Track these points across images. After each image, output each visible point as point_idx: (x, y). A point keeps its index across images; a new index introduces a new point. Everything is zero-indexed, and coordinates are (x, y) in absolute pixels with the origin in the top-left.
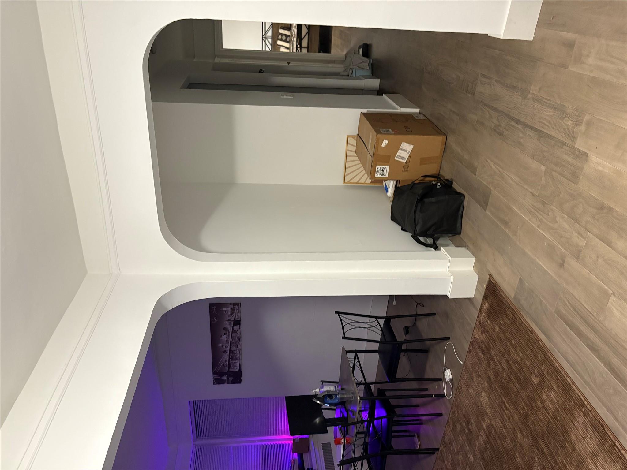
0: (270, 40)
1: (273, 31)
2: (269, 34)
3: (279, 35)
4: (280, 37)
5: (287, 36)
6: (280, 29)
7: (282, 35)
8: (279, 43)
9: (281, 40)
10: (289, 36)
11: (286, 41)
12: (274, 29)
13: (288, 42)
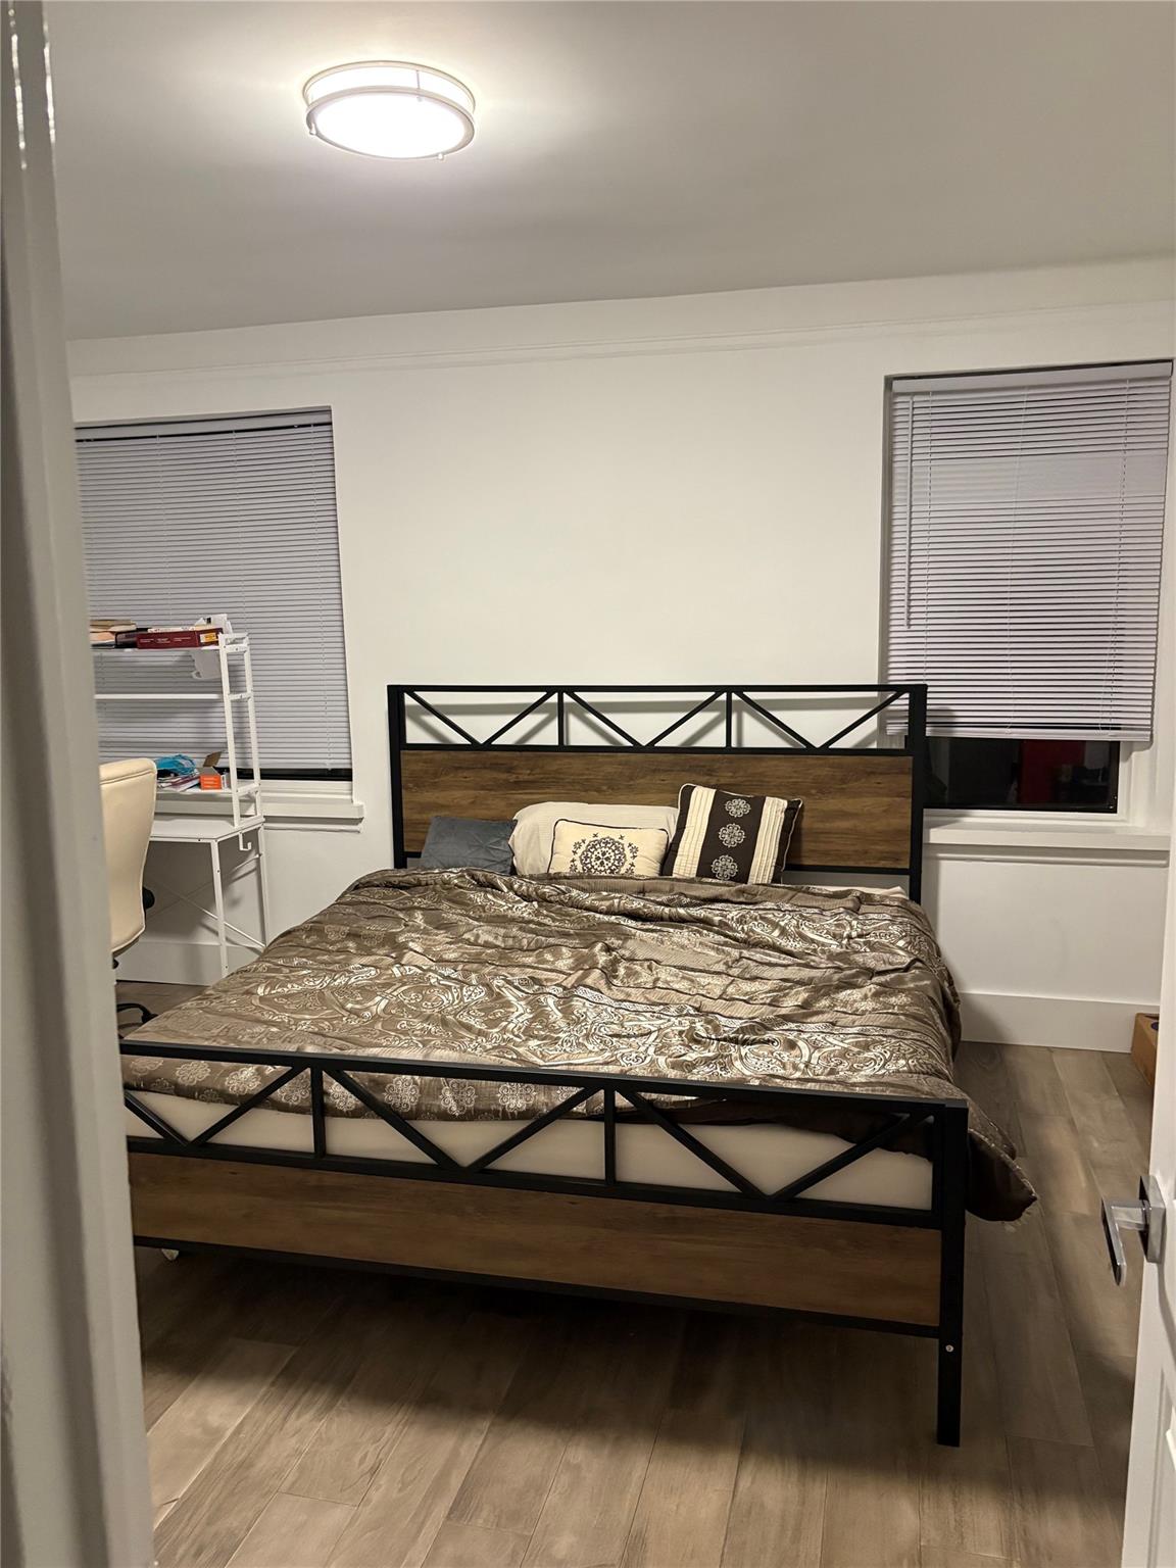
0: (716, 740)
1: (770, 762)
2: (756, 734)
3: (748, 801)
4: (738, 807)
5: (744, 854)
6: (784, 804)
7: (751, 824)
8: (702, 799)
9: (718, 818)
10: (742, 876)
11: (712, 847)
12: (784, 766)
13: (705, 870)
